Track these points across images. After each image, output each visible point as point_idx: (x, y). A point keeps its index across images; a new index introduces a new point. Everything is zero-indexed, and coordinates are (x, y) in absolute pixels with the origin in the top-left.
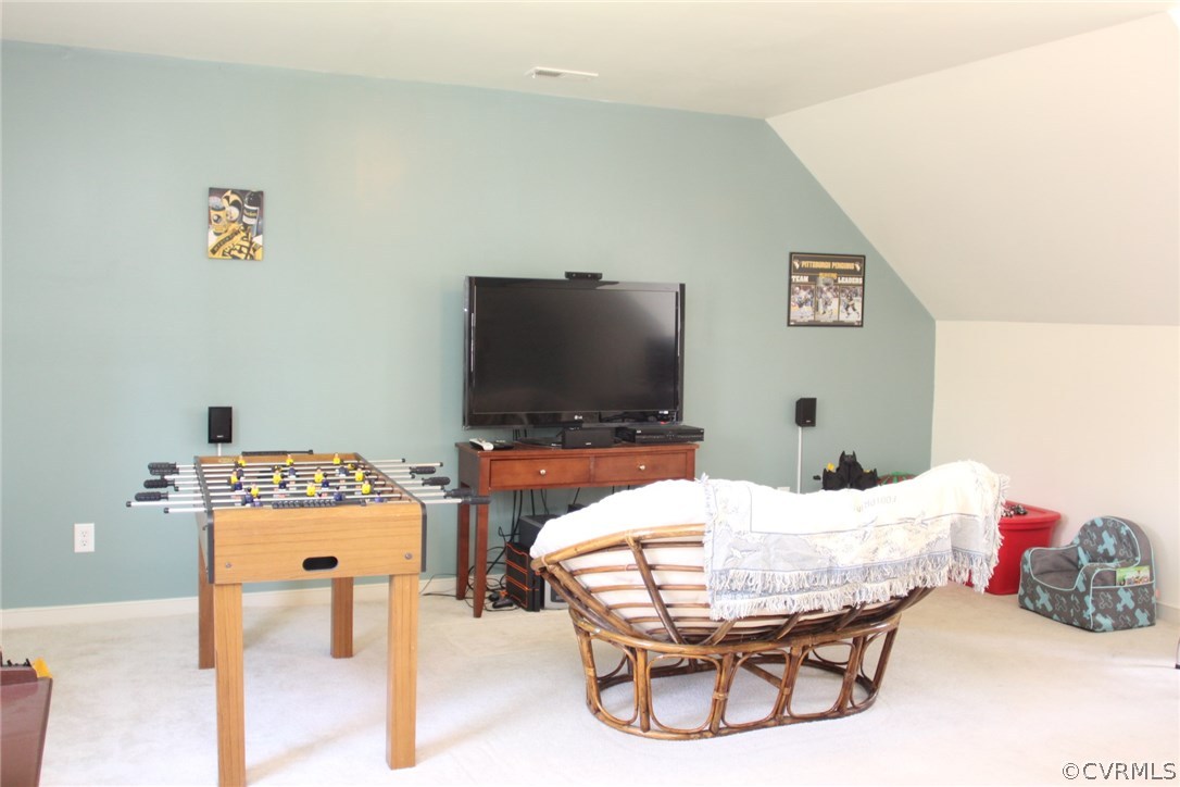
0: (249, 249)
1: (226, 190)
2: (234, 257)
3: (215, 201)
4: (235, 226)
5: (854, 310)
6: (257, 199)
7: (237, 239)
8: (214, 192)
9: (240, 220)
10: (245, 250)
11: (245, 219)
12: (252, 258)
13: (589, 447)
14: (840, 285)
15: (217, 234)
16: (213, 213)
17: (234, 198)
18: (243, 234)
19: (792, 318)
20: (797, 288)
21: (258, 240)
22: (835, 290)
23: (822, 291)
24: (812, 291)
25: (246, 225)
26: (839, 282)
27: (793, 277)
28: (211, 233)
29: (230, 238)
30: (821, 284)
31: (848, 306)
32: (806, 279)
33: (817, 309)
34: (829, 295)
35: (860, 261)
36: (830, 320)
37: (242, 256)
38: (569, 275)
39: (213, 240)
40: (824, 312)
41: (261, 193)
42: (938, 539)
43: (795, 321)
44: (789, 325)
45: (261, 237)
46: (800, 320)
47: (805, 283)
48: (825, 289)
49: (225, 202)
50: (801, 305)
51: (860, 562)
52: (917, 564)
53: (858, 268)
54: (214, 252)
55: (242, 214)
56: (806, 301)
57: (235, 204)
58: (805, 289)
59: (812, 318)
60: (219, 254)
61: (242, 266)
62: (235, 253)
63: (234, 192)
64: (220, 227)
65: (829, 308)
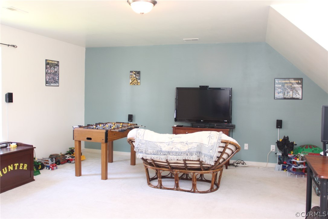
0: (137, 83)
1: (133, 71)
2: (134, 85)
3: (131, 73)
4: (135, 78)
5: (299, 94)
6: (139, 73)
7: (135, 81)
8: (131, 72)
9: (135, 77)
10: (136, 83)
11: (137, 77)
12: (138, 85)
13: (198, 128)
14: (293, 87)
15: (131, 80)
16: (131, 76)
17: (134, 73)
18: (136, 80)
19: (275, 97)
20: (277, 88)
21: (139, 81)
22: (291, 89)
23: (286, 89)
24: (283, 89)
25: (137, 78)
26: (293, 86)
27: (276, 85)
28: (130, 80)
29: (134, 81)
30: (286, 87)
31: (296, 93)
32: (280, 86)
33: (284, 94)
34: (289, 90)
35: (301, 80)
36: (290, 97)
37: (136, 84)
38: (200, 86)
39: (131, 81)
40: (287, 95)
41: (140, 71)
42: (191, 148)
43: (276, 98)
44: (274, 99)
45: (139, 80)
46: (278, 97)
47: (280, 87)
48: (287, 88)
49: (133, 74)
50: (279, 93)
51: (167, 150)
52: (185, 153)
53: (300, 82)
54: (131, 84)
55: (136, 76)
56: (280, 92)
57: (135, 74)
58: (280, 89)
59: (283, 97)
60: (132, 84)
61: (136, 86)
62: (135, 84)
63: (134, 72)
64: (132, 79)
65: (289, 94)
